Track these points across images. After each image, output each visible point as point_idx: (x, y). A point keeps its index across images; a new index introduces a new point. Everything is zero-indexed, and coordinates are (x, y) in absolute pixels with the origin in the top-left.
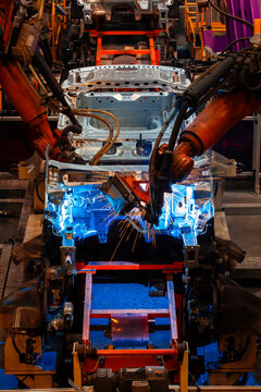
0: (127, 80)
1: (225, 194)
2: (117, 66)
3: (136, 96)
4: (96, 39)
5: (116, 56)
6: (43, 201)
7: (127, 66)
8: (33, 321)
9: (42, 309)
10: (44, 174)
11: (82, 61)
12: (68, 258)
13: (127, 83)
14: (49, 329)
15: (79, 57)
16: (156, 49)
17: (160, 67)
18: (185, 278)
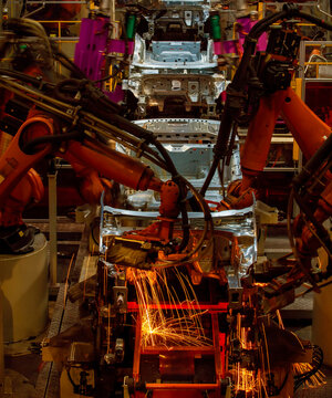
0: (178, 132)
1: (267, 239)
2: (168, 120)
3: (185, 148)
6: (98, 244)
7: (178, 120)
8: (87, 356)
9: (95, 345)
10: (99, 218)
12: (121, 298)
13: (178, 135)
14: (101, 363)
17: (209, 121)
18: (229, 318)
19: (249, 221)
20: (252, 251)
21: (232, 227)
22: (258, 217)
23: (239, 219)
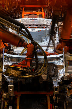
0: (34, 24)
1: (69, 67)
2: (30, 19)
3: (37, 30)
4: (22, 8)
5: (30, 15)
6: (2, 69)
7: (33, 19)
11: (17, 16)
12: (11, 89)
13: (34, 25)
15: (16, 15)
16: (44, 12)
17: (46, 19)
18: (54, 98)
19: (62, 59)
20: (63, 71)
21: (55, 61)
22: (65, 58)
23: (57, 58)
